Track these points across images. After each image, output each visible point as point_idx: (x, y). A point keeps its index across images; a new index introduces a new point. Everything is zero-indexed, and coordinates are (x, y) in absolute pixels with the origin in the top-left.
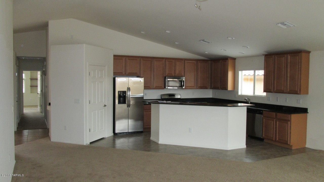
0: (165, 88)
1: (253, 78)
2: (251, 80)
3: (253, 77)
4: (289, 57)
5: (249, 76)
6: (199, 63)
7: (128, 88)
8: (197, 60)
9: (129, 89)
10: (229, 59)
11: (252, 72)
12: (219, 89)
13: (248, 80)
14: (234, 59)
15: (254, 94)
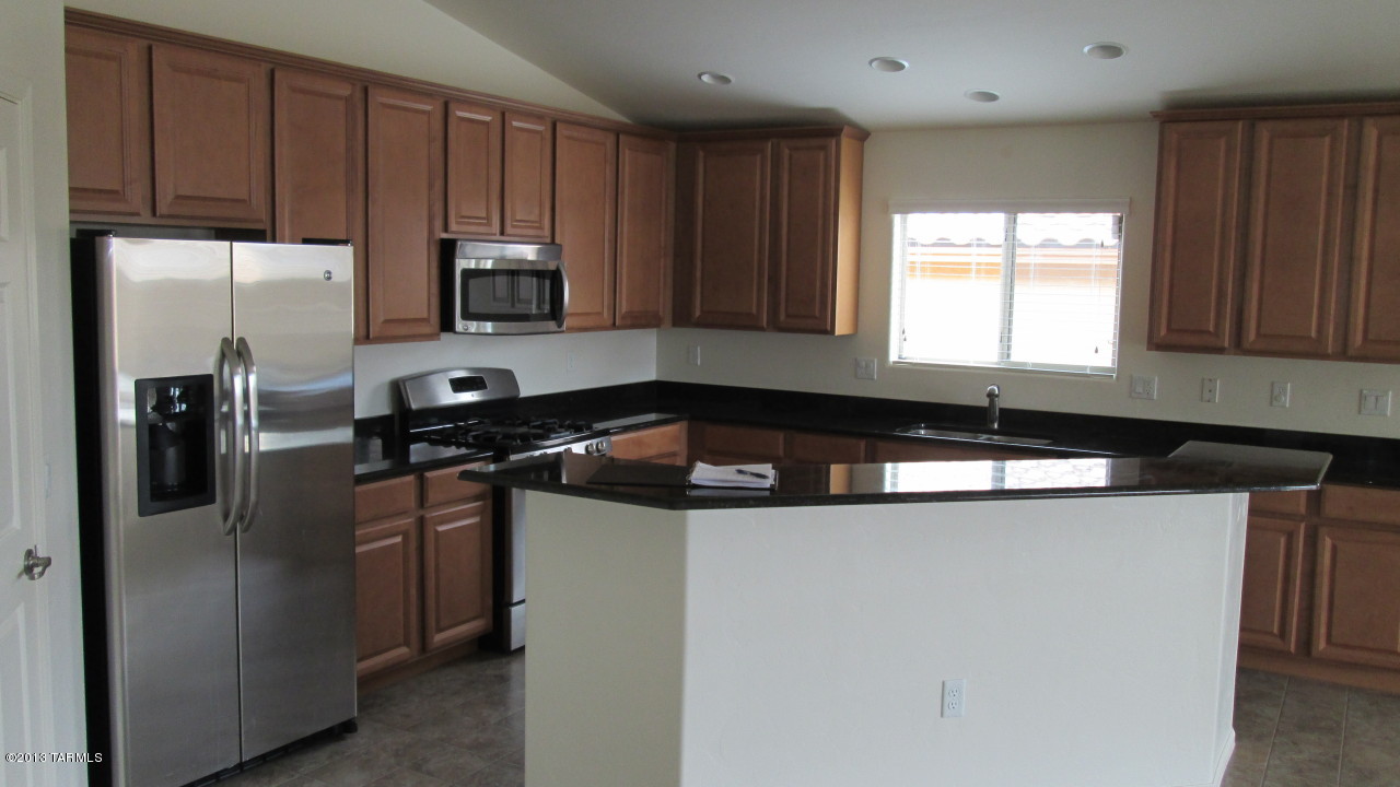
0: (447, 325)
1: (999, 260)
2: (989, 270)
3: (998, 257)
4: (1371, 132)
5: (974, 250)
6: (627, 152)
7: (225, 340)
8: (617, 131)
9: (236, 352)
10: (846, 130)
11: (991, 224)
12: (761, 329)
13: (967, 271)
14: (862, 135)
15: (1008, 356)
